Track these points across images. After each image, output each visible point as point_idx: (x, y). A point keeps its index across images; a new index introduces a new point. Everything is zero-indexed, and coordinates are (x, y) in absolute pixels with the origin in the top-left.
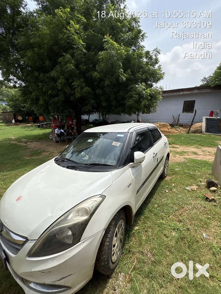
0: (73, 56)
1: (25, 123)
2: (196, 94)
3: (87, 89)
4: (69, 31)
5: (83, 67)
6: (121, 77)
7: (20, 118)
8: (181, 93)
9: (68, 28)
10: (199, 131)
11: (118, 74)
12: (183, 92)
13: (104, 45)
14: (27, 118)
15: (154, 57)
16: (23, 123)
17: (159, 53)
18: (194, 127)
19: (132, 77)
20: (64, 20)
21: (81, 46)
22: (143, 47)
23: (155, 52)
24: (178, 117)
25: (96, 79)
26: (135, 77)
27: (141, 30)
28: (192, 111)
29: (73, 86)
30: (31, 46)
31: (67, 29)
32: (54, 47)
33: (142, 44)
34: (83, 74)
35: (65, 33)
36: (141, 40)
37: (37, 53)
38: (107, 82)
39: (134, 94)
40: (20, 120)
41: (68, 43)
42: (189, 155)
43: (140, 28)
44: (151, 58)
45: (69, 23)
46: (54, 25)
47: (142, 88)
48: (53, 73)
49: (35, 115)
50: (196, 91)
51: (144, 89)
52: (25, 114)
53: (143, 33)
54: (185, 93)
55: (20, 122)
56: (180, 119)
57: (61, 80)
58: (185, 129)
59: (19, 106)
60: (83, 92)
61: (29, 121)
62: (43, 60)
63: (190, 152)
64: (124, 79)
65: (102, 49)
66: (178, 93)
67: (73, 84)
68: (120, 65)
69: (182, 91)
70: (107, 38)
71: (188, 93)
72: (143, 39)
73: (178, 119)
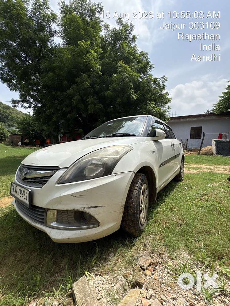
0: (89, 77)
1: (31, 146)
2: (202, 121)
3: (100, 106)
4: (88, 57)
5: (97, 87)
6: (132, 96)
7: (27, 141)
8: (188, 119)
9: (88, 55)
10: (209, 153)
11: (130, 94)
12: (190, 119)
13: (117, 69)
14: (34, 141)
15: (161, 83)
16: (29, 146)
17: (166, 80)
18: (204, 150)
19: (142, 97)
20: (85, 49)
21: (97, 70)
22: (151, 76)
23: (162, 79)
24: (186, 141)
25: (109, 96)
26: (144, 98)
27: (149, 61)
28: (200, 137)
29: (87, 102)
30: (52, 69)
31: (86, 56)
32: (74, 69)
33: (150, 73)
34: (96, 93)
35: (84, 59)
36: (149, 70)
37: (57, 74)
38: (119, 100)
39: (144, 112)
40: (27, 143)
41: (86, 67)
42: (202, 170)
43: (149, 60)
44: (159, 84)
45: (88, 52)
46: (76, 53)
47: (152, 107)
48: (70, 91)
49: (43, 138)
50: (202, 118)
51: (154, 108)
52: (33, 137)
53: (150, 64)
54: (191, 119)
55: (26, 145)
56: (188, 144)
57: (77, 97)
58: (195, 153)
59: (28, 129)
60: (96, 108)
61: (35, 143)
62: (62, 81)
63: (203, 168)
64: (135, 98)
65: (116, 72)
66: (184, 120)
67: (87, 100)
68: (131, 86)
69: (188, 118)
70: (121, 63)
71: (194, 119)
72: (151, 69)
73: (186, 143)
